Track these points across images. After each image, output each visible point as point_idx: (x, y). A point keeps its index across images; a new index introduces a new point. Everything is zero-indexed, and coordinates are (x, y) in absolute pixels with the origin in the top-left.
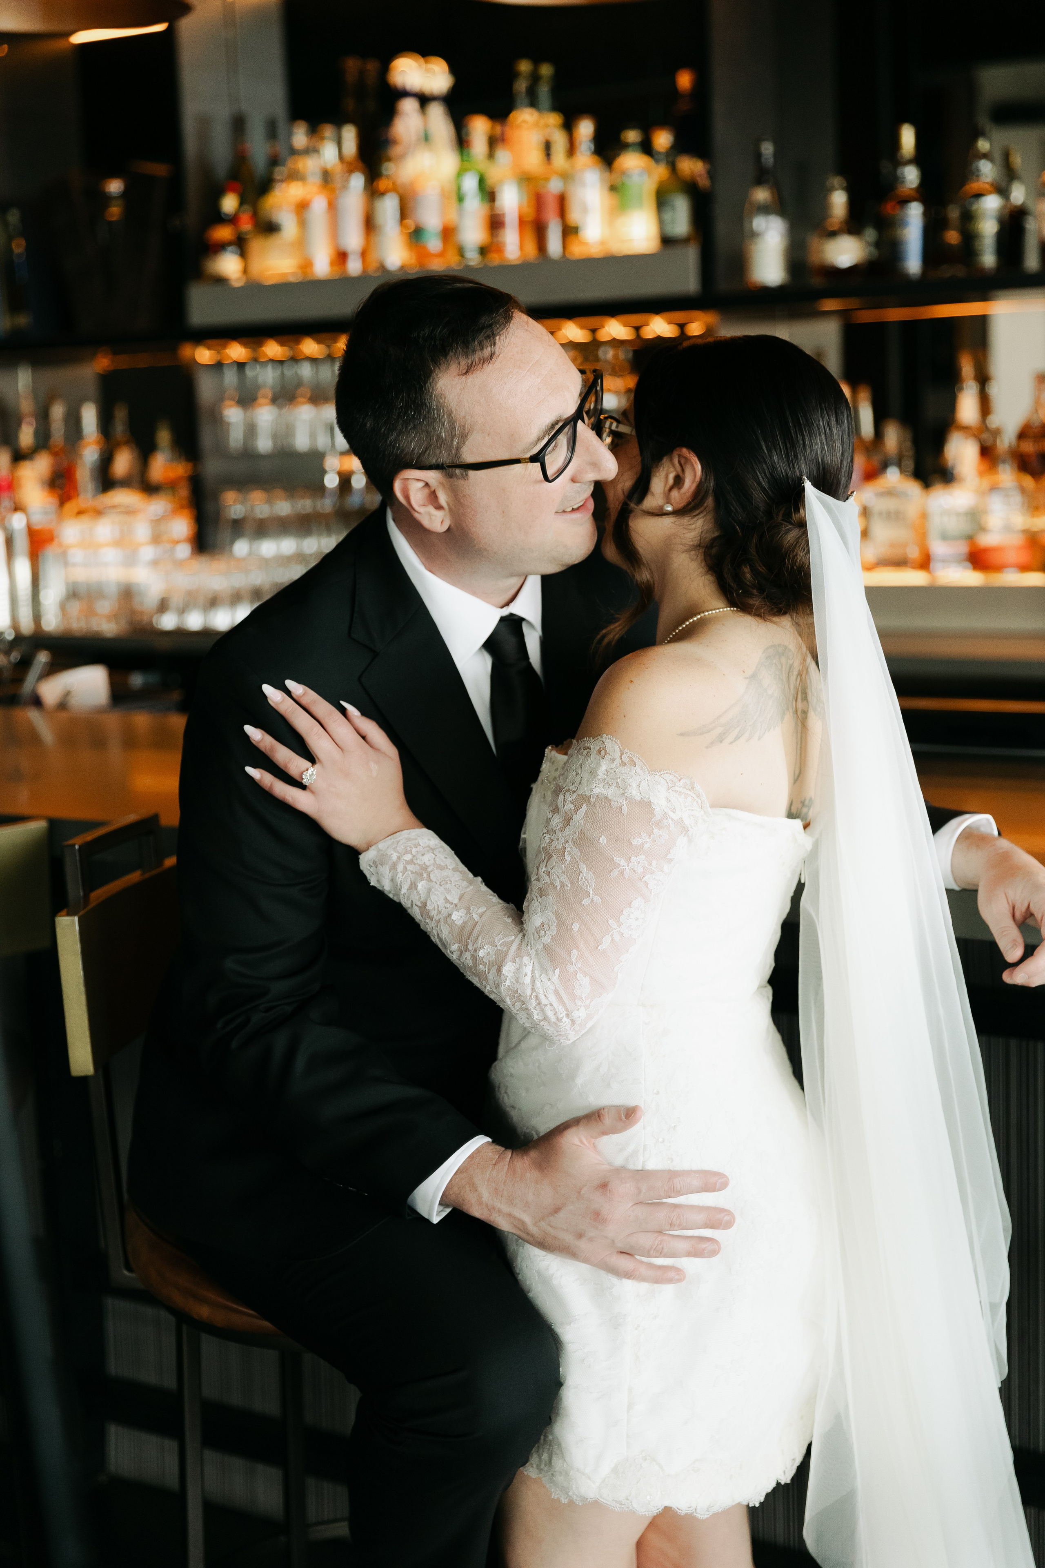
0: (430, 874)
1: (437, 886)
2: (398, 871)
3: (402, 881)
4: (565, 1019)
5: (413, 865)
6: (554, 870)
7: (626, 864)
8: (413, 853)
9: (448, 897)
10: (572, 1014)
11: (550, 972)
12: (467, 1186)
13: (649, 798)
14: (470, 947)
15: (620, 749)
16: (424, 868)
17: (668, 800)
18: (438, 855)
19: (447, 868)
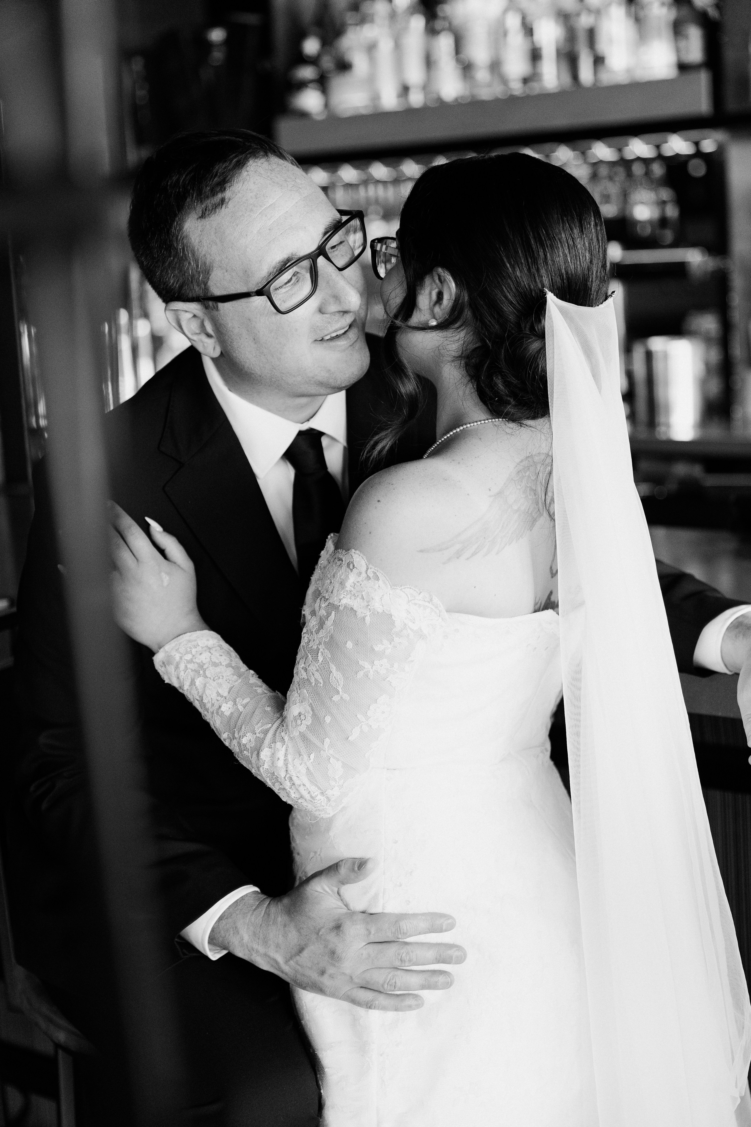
0: (205, 671)
1: (211, 681)
2: (180, 670)
3: (184, 679)
4: (319, 797)
5: (193, 664)
6: (310, 668)
7: (370, 667)
8: (193, 653)
9: (220, 691)
10: (326, 793)
11: (306, 757)
12: (231, 930)
13: (390, 611)
14: (236, 735)
15: (366, 564)
16: (201, 666)
17: (408, 612)
18: (214, 654)
19: (221, 664)
